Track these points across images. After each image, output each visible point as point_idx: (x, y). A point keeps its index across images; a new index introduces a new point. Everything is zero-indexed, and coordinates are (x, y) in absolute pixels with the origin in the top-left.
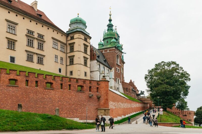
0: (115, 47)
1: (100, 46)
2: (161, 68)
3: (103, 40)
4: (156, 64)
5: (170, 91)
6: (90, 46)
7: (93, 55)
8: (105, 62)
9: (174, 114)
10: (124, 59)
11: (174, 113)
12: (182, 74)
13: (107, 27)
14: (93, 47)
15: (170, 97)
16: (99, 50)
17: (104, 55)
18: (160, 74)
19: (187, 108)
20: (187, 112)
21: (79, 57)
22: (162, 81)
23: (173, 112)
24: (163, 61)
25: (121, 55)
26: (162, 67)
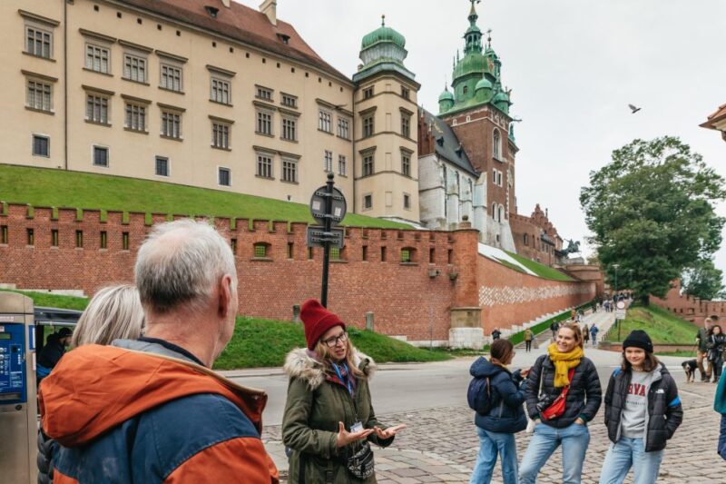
0: (489, 105)
1: (445, 106)
2: (632, 162)
3: (452, 86)
4: (614, 152)
5: (659, 239)
6: (418, 111)
7: (427, 140)
8: (460, 156)
9: (673, 314)
10: (515, 135)
11: (675, 310)
12: (700, 178)
13: (464, 40)
14: (425, 112)
15: (661, 259)
16: (440, 117)
17: (456, 133)
18: (628, 184)
19: (722, 291)
20: (720, 304)
21: (388, 149)
22: (635, 206)
23: (672, 308)
24: (637, 139)
25: (507, 126)
26: (635, 160)
